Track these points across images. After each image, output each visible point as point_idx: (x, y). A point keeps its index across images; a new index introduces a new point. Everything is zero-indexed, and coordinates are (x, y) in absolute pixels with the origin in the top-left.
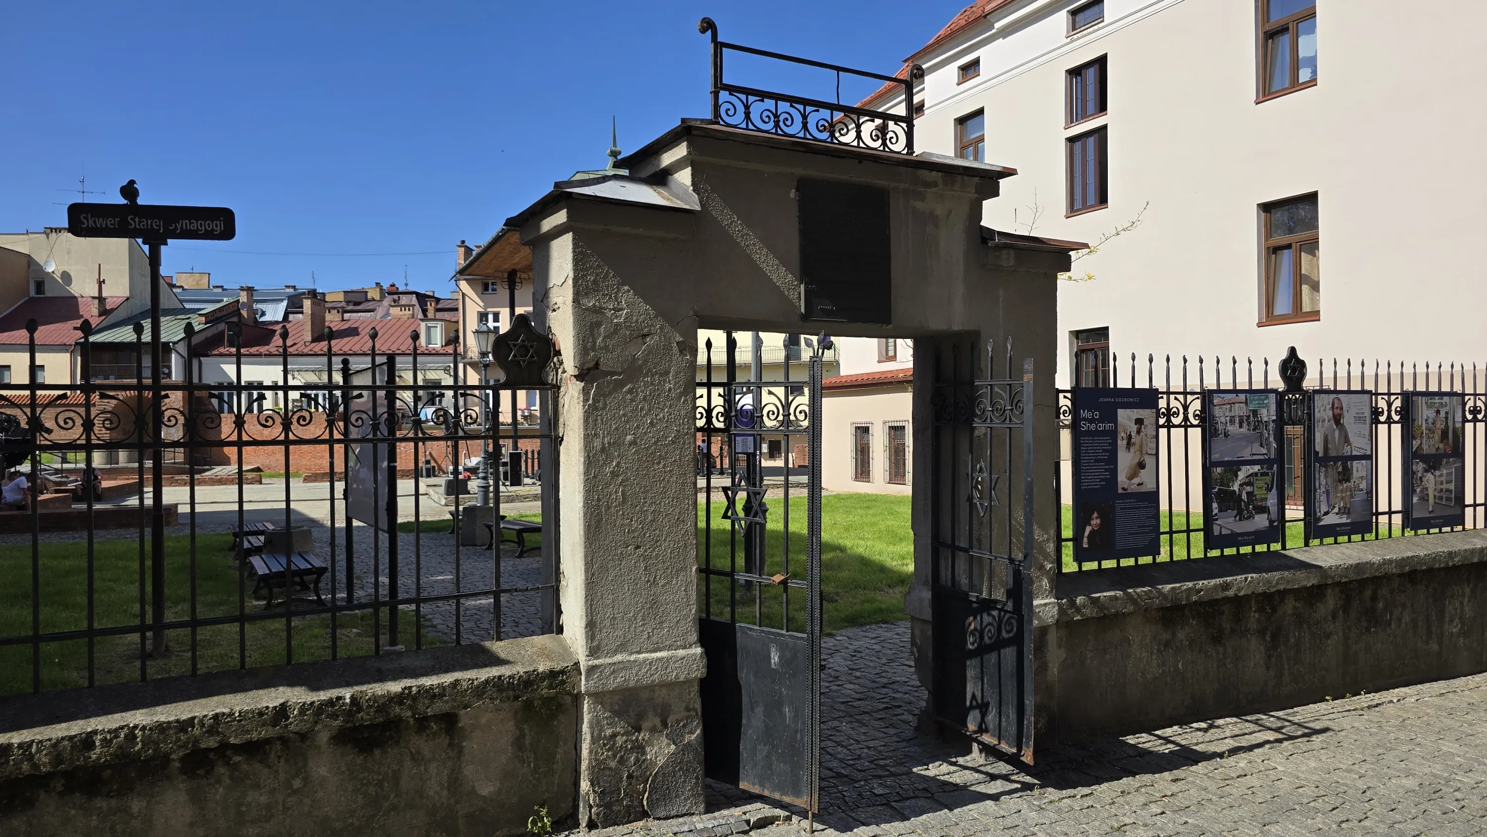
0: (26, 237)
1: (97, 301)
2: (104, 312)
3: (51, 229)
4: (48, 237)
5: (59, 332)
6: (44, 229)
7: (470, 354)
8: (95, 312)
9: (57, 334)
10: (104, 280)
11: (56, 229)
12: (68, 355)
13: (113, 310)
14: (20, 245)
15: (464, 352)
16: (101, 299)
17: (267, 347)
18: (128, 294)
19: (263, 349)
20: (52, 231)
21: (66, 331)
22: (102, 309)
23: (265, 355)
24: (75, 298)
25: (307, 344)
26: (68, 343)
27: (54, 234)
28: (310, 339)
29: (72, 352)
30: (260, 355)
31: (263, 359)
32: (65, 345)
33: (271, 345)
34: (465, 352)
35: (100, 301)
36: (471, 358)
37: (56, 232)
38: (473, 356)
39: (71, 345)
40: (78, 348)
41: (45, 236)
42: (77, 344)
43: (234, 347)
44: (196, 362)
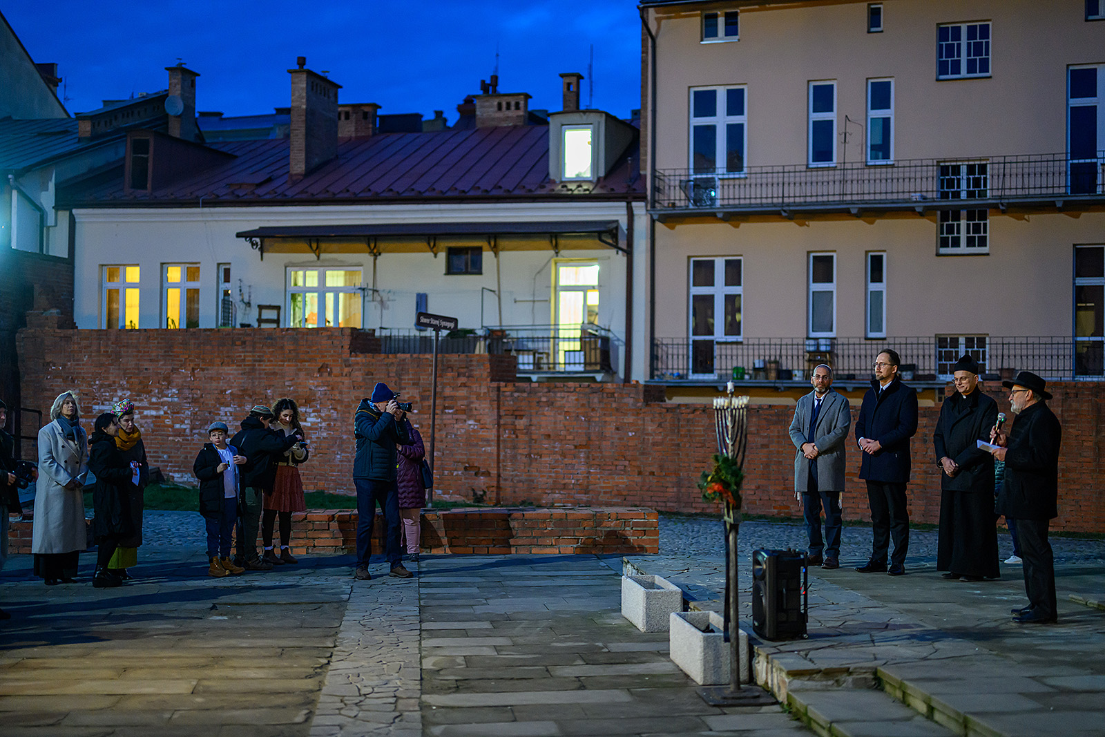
7: (669, 194)
15: (652, 189)
17: (212, 187)
19: (203, 191)
23: (205, 202)
25: (295, 179)
30: (194, 203)
33: (222, 183)
34: (656, 189)
36: (672, 204)
43: (144, 187)
44: (64, 216)
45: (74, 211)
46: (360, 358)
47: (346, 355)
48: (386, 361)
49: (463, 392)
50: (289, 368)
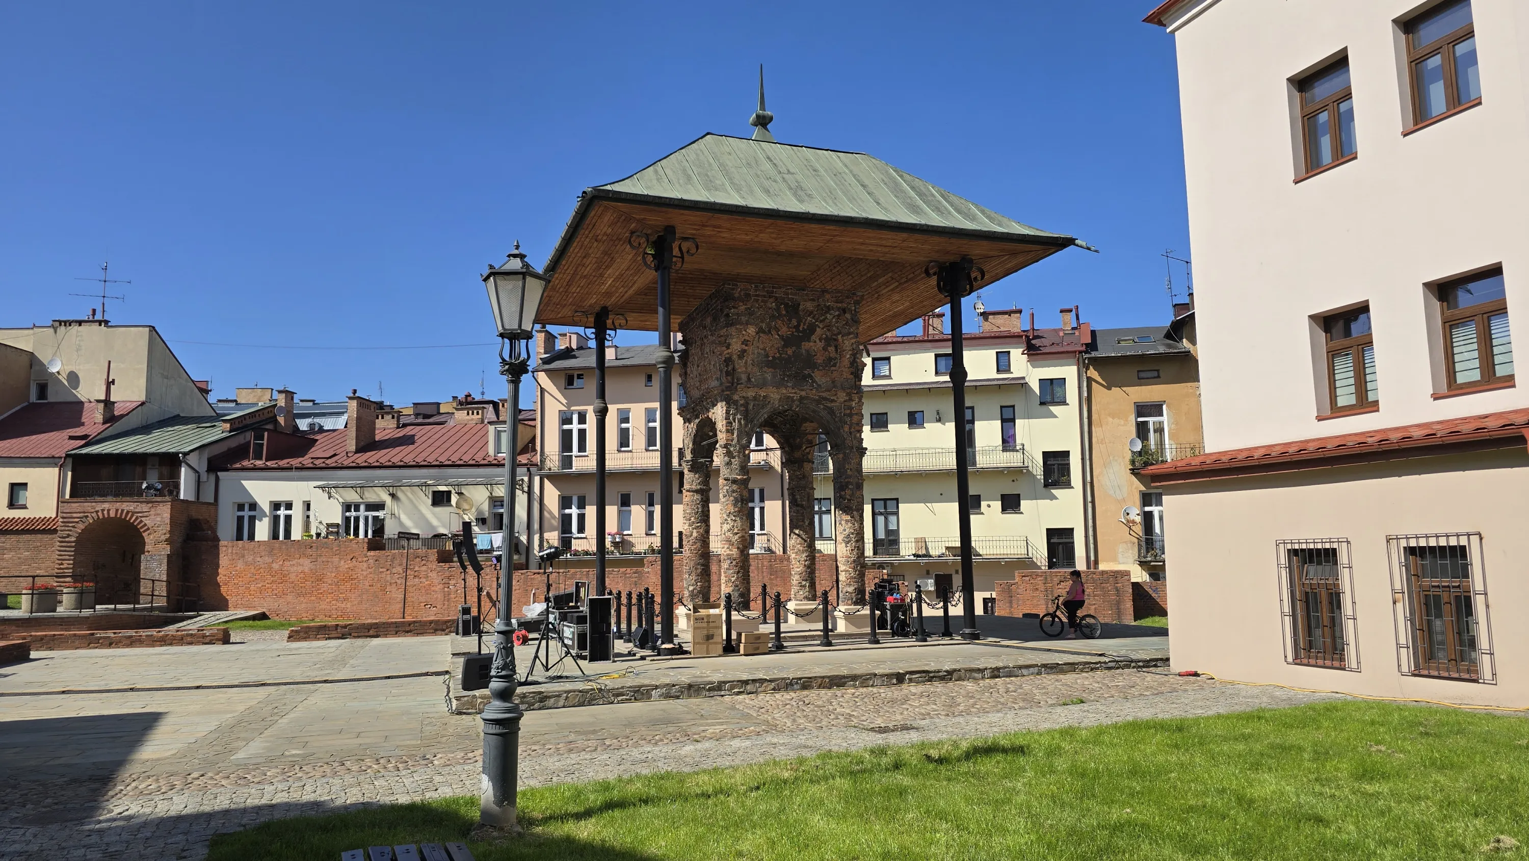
0: (31, 332)
1: (102, 405)
2: (110, 418)
3: (60, 322)
4: (56, 332)
5: (51, 443)
6: (51, 322)
7: (548, 464)
8: (99, 418)
9: (47, 445)
10: (114, 380)
11: (65, 322)
12: (57, 470)
13: (122, 416)
14: (23, 341)
15: (541, 461)
16: (108, 404)
17: (300, 459)
18: (143, 398)
19: (295, 462)
20: (60, 325)
21: (60, 441)
22: (108, 415)
23: (296, 468)
24: (82, 403)
25: (349, 455)
26: (56, 456)
27: (63, 328)
28: (353, 448)
29: (61, 466)
30: (290, 469)
31: (294, 473)
32: (53, 457)
33: (307, 457)
34: (543, 461)
35: (106, 405)
36: (550, 469)
37: (65, 325)
38: (552, 465)
39: (61, 458)
40: (70, 461)
41: (52, 330)
42: (68, 456)
43: (261, 459)
44: (212, 478)
45: (219, 473)
46: (372, 553)
47: (365, 552)
48: (386, 554)
49: (424, 568)
50: (336, 559)
